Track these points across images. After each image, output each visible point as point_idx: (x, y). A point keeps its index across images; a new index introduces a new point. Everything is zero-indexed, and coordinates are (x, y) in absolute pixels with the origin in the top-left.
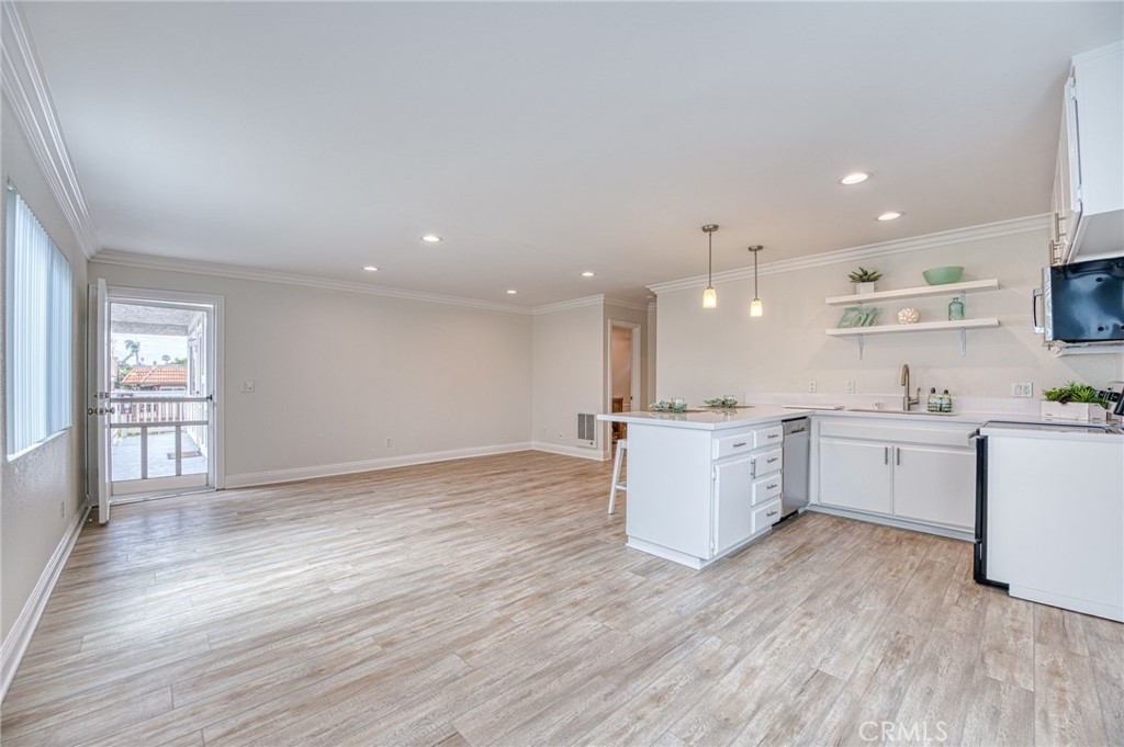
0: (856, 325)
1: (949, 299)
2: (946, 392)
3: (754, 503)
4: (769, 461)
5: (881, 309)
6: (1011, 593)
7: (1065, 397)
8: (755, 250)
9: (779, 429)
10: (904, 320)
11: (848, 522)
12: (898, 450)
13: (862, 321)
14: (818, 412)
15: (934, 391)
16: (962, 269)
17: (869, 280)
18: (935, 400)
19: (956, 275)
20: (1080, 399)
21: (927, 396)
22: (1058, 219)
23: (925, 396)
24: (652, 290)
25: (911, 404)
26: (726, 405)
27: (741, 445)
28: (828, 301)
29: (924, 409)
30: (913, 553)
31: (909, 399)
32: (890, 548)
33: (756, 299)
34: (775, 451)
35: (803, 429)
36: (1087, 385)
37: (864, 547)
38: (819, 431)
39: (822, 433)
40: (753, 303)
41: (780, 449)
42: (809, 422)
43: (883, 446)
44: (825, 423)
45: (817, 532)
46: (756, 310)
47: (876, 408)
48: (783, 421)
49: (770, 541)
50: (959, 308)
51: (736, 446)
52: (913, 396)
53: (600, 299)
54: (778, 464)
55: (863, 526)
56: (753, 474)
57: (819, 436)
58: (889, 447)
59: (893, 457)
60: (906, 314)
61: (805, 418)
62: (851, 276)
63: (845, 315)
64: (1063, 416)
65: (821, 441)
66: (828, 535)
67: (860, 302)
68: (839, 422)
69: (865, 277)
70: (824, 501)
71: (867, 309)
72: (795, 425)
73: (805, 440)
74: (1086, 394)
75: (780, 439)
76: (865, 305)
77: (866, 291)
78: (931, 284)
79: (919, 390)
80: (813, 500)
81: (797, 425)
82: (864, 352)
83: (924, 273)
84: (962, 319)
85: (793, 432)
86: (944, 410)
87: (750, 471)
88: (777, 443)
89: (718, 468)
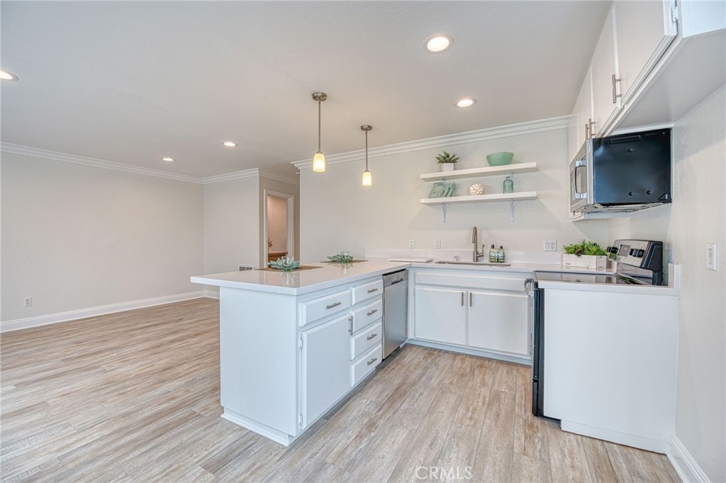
0: (441, 196)
1: (503, 177)
2: (501, 247)
3: (353, 357)
4: (369, 314)
5: (459, 185)
6: (564, 426)
7: (580, 251)
8: (367, 130)
9: (379, 283)
10: (473, 192)
11: (436, 353)
12: (471, 294)
13: (445, 194)
14: (414, 264)
15: (493, 247)
16: (512, 154)
17: (450, 161)
18: (494, 253)
19: (508, 159)
20: (590, 252)
21: (489, 250)
22: (615, 81)
23: (487, 251)
24: (295, 165)
25: (478, 256)
26: (344, 260)
27: (336, 305)
28: (423, 176)
29: (486, 260)
30: (484, 384)
31: (477, 253)
32: (466, 379)
33: (367, 171)
34: (375, 303)
35: (402, 280)
36: (593, 242)
37: (447, 382)
38: (415, 281)
39: (417, 282)
40: (365, 174)
41: (381, 301)
42: (407, 273)
43: (460, 291)
44: (419, 273)
45: (411, 369)
46: (367, 180)
47: (455, 261)
48: (384, 275)
49: (371, 386)
50: (509, 185)
51: (329, 307)
52: (480, 251)
53: (255, 172)
54: (379, 314)
55: (446, 356)
56: (351, 331)
57: (415, 284)
58: (464, 292)
59: (467, 300)
60: (475, 188)
61: (404, 270)
62: (438, 158)
63: (434, 189)
64: (578, 265)
65: (416, 288)
66: (419, 371)
67: (444, 179)
68: (429, 273)
69: (446, 159)
70: (419, 336)
71: (449, 184)
72: (395, 277)
73: (404, 287)
74: (594, 249)
75: (381, 291)
76: (447, 182)
77: (448, 170)
78: (491, 165)
79: (483, 246)
80: (411, 336)
81: (396, 277)
82: (446, 216)
83: (488, 157)
84: (512, 192)
85: (392, 284)
86: (499, 261)
87: (348, 328)
88: (379, 295)
89: (305, 336)
